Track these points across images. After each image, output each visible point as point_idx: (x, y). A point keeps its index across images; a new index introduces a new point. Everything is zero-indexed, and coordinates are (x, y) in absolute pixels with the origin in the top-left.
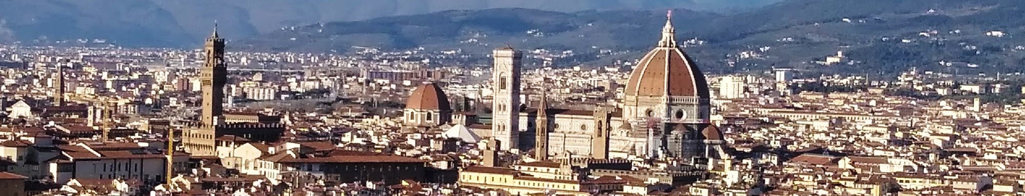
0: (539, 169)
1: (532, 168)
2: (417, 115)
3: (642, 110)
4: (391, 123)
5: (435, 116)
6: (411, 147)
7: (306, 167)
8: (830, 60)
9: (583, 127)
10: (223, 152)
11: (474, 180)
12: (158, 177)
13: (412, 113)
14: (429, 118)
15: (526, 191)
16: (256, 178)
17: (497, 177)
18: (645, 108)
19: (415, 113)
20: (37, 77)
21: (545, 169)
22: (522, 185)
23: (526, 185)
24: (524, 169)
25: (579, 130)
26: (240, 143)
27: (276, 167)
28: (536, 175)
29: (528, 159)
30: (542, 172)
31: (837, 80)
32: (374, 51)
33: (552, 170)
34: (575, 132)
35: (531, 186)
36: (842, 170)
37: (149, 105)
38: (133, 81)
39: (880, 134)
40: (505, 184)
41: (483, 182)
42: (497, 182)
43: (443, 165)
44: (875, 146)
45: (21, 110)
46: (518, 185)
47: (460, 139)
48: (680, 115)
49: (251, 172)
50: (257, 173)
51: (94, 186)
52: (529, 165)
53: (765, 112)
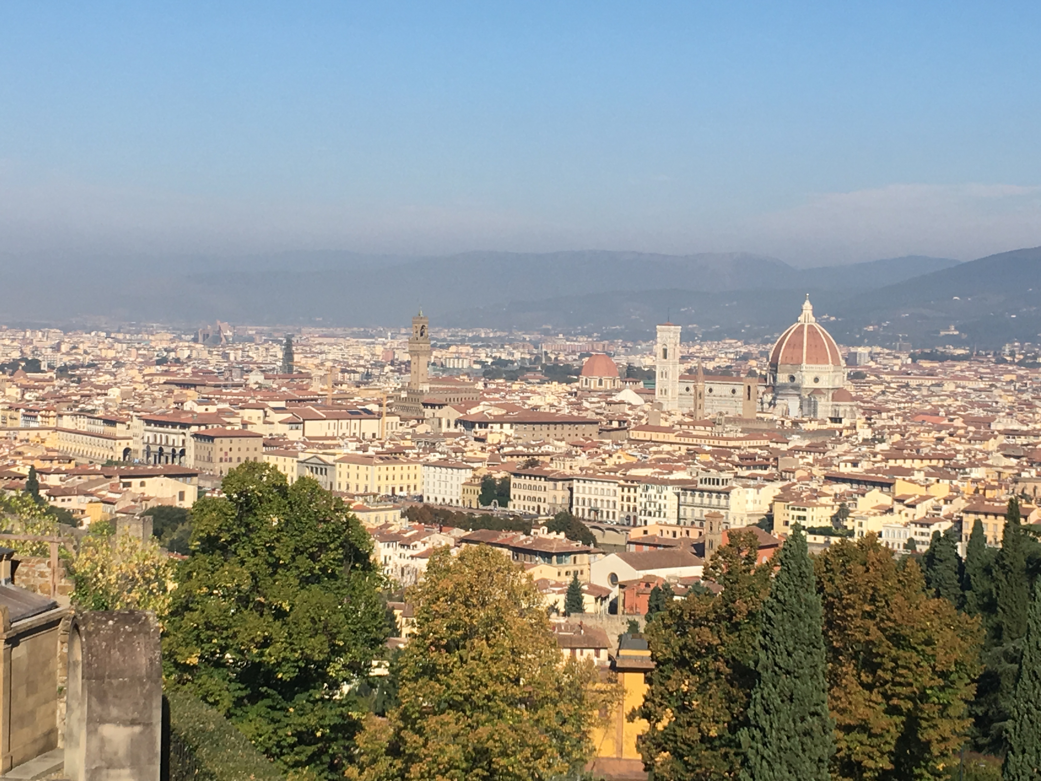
0: (697, 427)
1: (691, 428)
2: (591, 380)
3: (784, 377)
4: (569, 389)
5: (606, 383)
6: (587, 409)
9: (734, 391)
10: (428, 412)
11: (641, 438)
12: (374, 435)
14: (600, 383)
15: (686, 447)
17: (661, 435)
18: (787, 375)
19: (589, 379)
21: (701, 428)
22: (682, 441)
23: (686, 442)
24: (683, 427)
25: (729, 393)
26: (441, 406)
28: (695, 433)
29: (687, 420)
30: (699, 430)
31: (949, 350)
32: (550, 327)
33: (709, 429)
34: (726, 395)
35: (691, 442)
36: (958, 428)
37: (363, 373)
39: (989, 397)
40: (667, 440)
41: (649, 439)
42: (661, 439)
43: (615, 424)
44: (984, 406)
45: (255, 378)
46: (679, 441)
47: (628, 402)
48: (816, 380)
49: (452, 429)
50: (456, 431)
51: (321, 442)
52: (688, 424)
53: (888, 378)
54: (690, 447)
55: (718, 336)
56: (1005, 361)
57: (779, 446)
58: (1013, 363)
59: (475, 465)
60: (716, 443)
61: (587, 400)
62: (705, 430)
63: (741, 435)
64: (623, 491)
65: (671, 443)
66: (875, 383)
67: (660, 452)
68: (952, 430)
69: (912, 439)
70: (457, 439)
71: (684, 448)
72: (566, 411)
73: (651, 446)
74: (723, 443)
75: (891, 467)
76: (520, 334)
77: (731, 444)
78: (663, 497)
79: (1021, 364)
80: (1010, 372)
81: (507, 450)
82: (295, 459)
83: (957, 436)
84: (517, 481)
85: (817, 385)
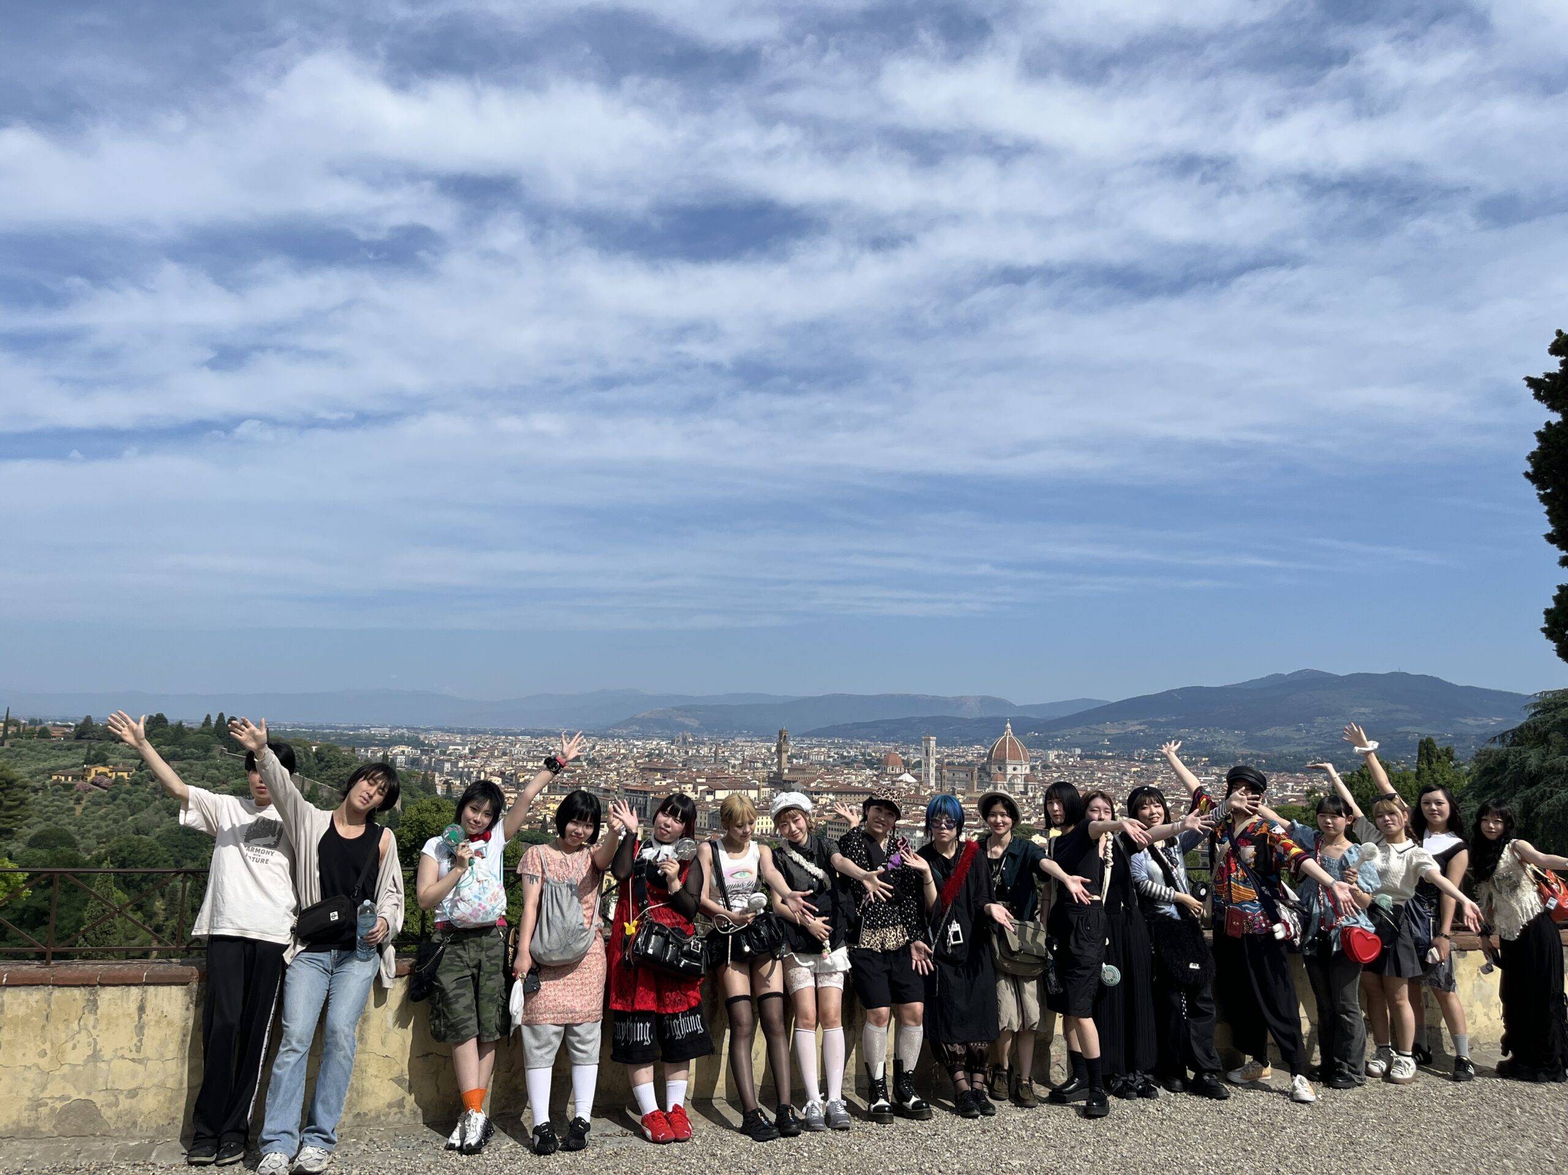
5: (896, 769)
9: (967, 776)
14: (893, 770)
18: (998, 766)
25: (964, 777)
31: (1104, 752)
32: (876, 737)
47: (906, 781)
48: (1015, 769)
53: (1063, 769)
55: (970, 744)
56: (1135, 760)
58: (1137, 761)
66: (1055, 772)
72: (869, 785)
76: (858, 741)
79: (1143, 761)
80: (1137, 767)
81: (828, 808)
84: (831, 826)
85: (1015, 772)
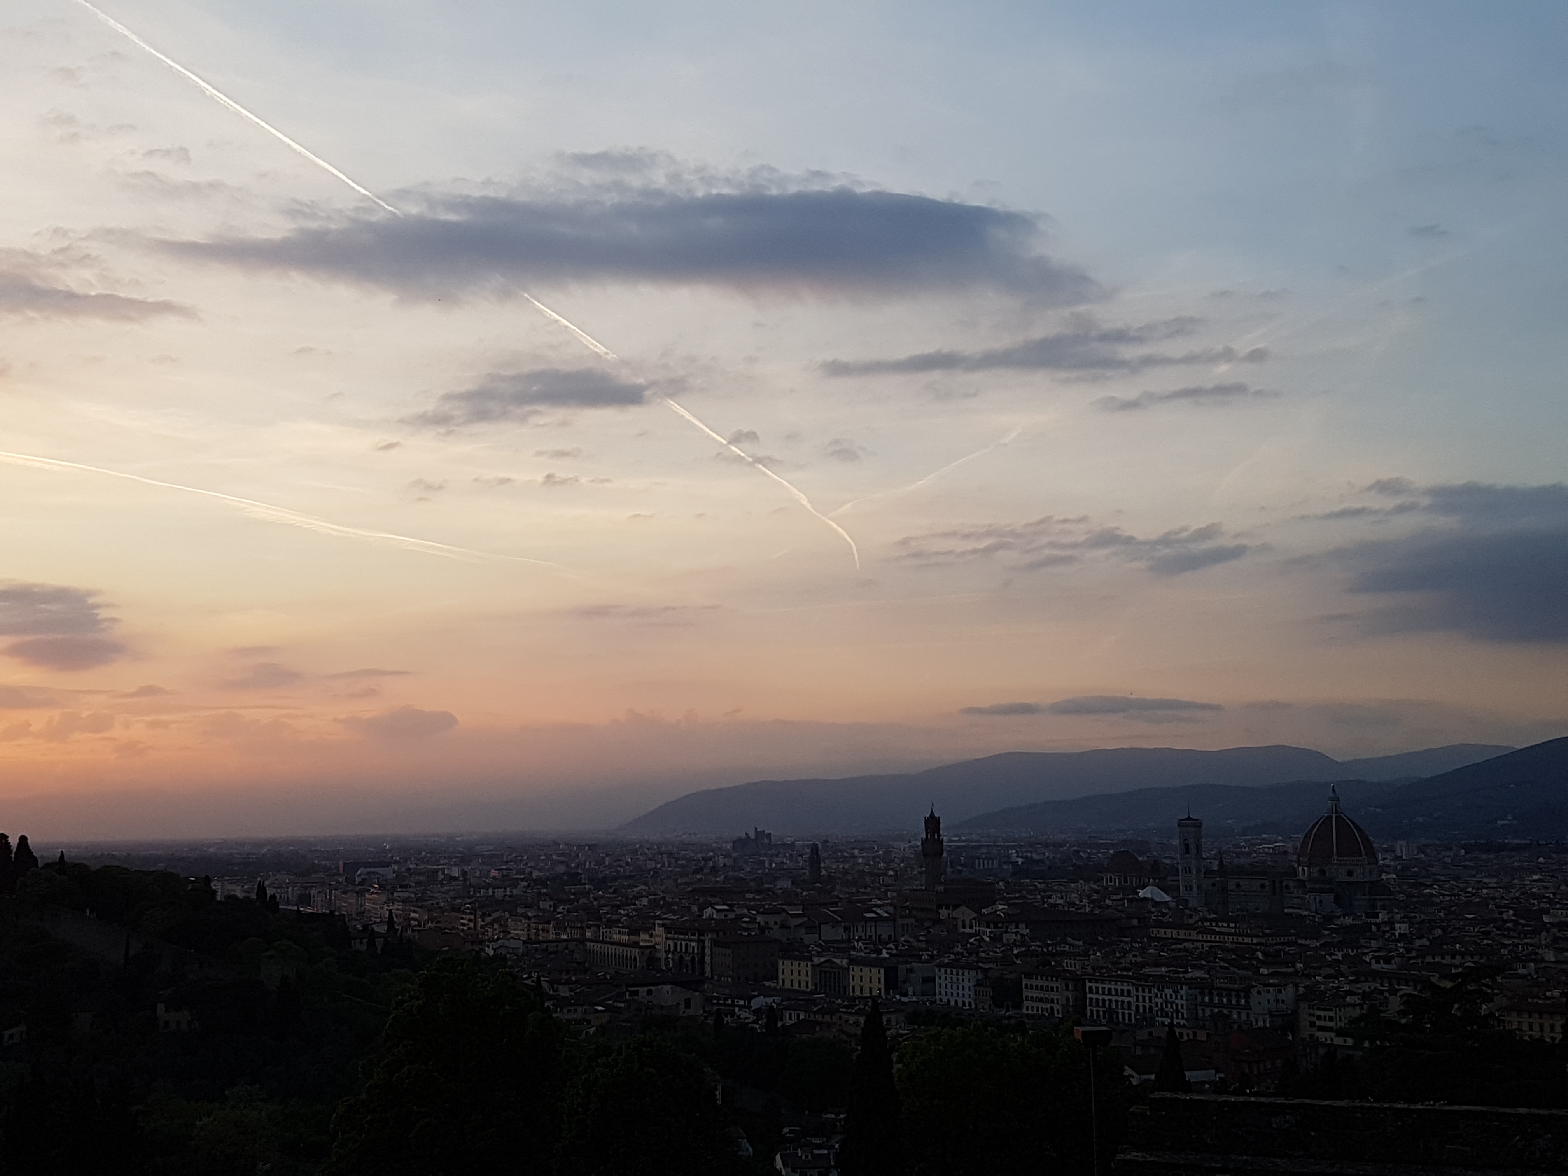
0: (1220, 924)
1: (1214, 924)
2: (1115, 879)
3: (1315, 870)
5: (1132, 880)
6: (1108, 907)
7: (1014, 927)
8: (1500, 822)
9: (1263, 886)
10: (944, 913)
11: (1162, 935)
12: (890, 937)
13: (1111, 877)
14: (1126, 882)
15: (1209, 944)
16: (971, 935)
17: (1182, 932)
18: (1318, 868)
19: (1113, 877)
20: (801, 856)
21: (1225, 925)
22: (1204, 938)
23: (1208, 939)
24: (1206, 924)
25: (1257, 889)
26: (956, 907)
27: (988, 927)
28: (1217, 929)
29: (1213, 916)
30: (1223, 926)
33: (1232, 925)
34: (1255, 891)
35: (1212, 939)
36: (1505, 922)
37: (891, 876)
38: (878, 857)
39: (1547, 888)
40: (1189, 938)
41: (1170, 936)
42: (1182, 937)
43: (1135, 922)
44: (1540, 897)
46: (1201, 938)
47: (1152, 899)
48: (1350, 873)
49: (968, 930)
50: (973, 931)
51: (836, 945)
52: (1212, 920)
53: (1435, 870)
54: (1214, 944)
57: (1308, 942)
59: (986, 966)
60: (1240, 939)
61: (1109, 899)
62: (1228, 926)
63: (1268, 931)
64: (1137, 991)
65: (1193, 941)
67: (1180, 950)
68: (1500, 923)
69: (1455, 934)
70: (972, 940)
71: (1205, 944)
72: (1087, 909)
73: (1173, 944)
74: (1247, 940)
75: (1428, 963)
77: (1255, 941)
78: (1179, 997)
82: (809, 964)
83: (1506, 930)
84: (1029, 982)
85: (1351, 879)
